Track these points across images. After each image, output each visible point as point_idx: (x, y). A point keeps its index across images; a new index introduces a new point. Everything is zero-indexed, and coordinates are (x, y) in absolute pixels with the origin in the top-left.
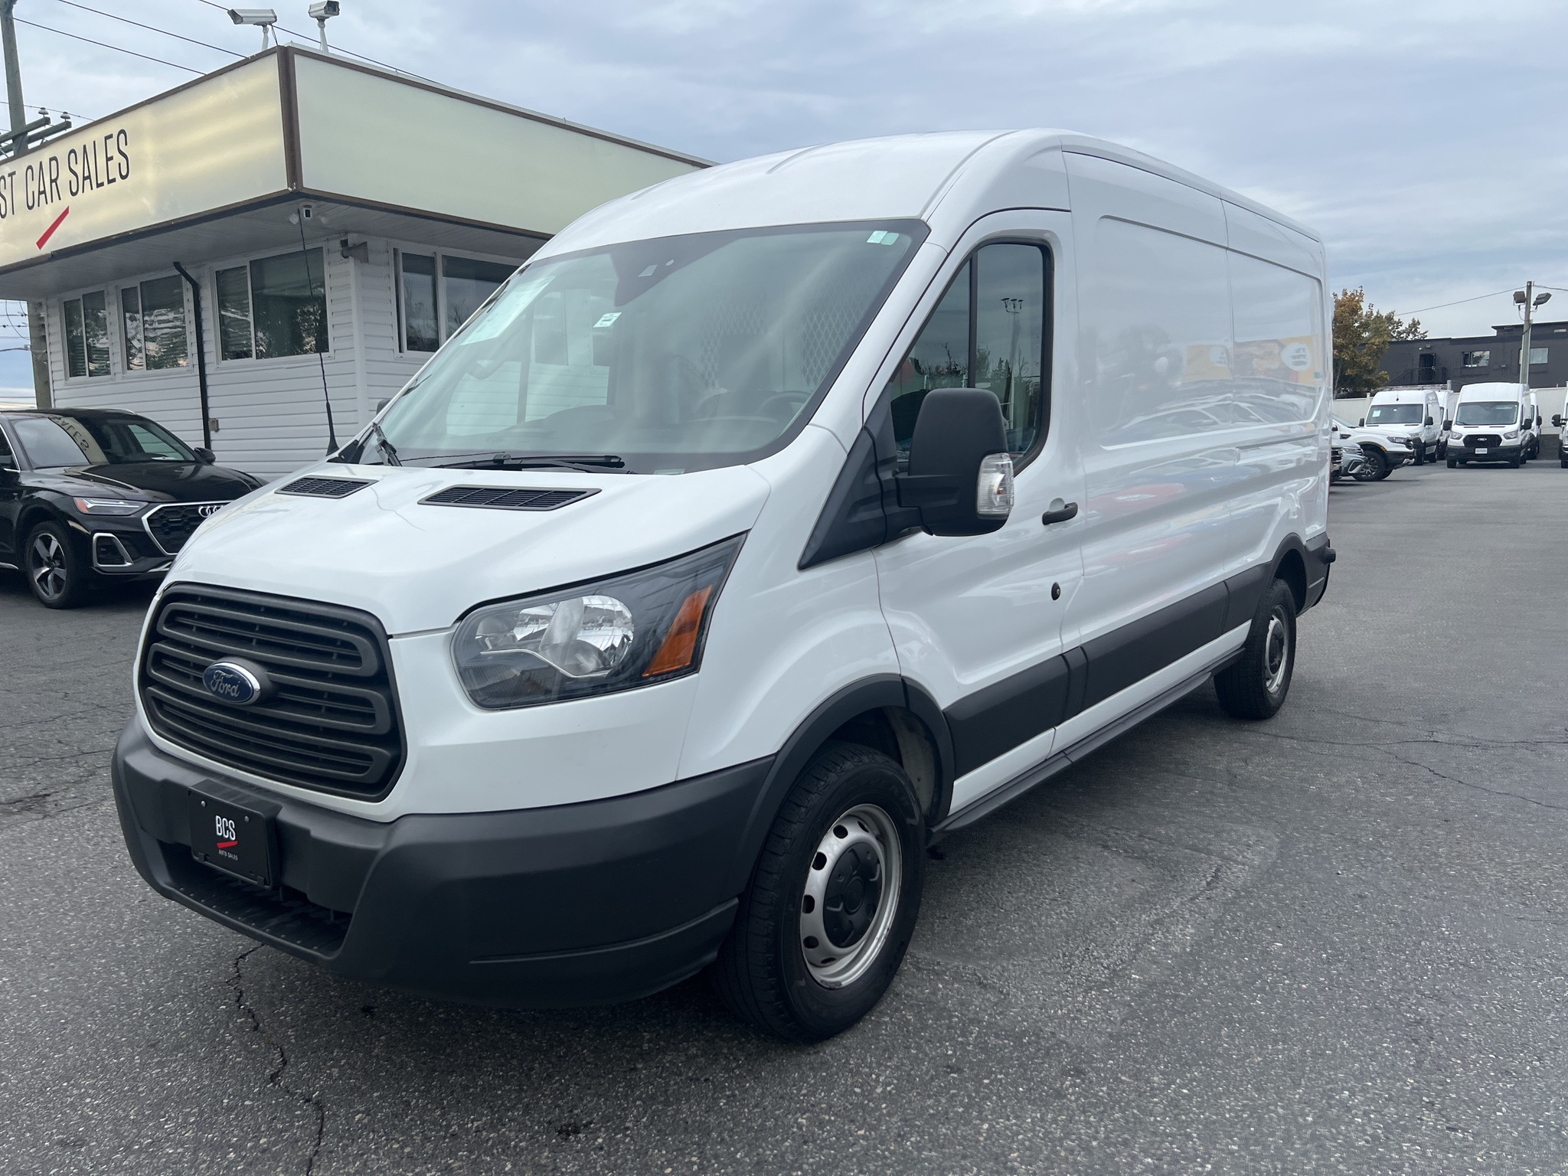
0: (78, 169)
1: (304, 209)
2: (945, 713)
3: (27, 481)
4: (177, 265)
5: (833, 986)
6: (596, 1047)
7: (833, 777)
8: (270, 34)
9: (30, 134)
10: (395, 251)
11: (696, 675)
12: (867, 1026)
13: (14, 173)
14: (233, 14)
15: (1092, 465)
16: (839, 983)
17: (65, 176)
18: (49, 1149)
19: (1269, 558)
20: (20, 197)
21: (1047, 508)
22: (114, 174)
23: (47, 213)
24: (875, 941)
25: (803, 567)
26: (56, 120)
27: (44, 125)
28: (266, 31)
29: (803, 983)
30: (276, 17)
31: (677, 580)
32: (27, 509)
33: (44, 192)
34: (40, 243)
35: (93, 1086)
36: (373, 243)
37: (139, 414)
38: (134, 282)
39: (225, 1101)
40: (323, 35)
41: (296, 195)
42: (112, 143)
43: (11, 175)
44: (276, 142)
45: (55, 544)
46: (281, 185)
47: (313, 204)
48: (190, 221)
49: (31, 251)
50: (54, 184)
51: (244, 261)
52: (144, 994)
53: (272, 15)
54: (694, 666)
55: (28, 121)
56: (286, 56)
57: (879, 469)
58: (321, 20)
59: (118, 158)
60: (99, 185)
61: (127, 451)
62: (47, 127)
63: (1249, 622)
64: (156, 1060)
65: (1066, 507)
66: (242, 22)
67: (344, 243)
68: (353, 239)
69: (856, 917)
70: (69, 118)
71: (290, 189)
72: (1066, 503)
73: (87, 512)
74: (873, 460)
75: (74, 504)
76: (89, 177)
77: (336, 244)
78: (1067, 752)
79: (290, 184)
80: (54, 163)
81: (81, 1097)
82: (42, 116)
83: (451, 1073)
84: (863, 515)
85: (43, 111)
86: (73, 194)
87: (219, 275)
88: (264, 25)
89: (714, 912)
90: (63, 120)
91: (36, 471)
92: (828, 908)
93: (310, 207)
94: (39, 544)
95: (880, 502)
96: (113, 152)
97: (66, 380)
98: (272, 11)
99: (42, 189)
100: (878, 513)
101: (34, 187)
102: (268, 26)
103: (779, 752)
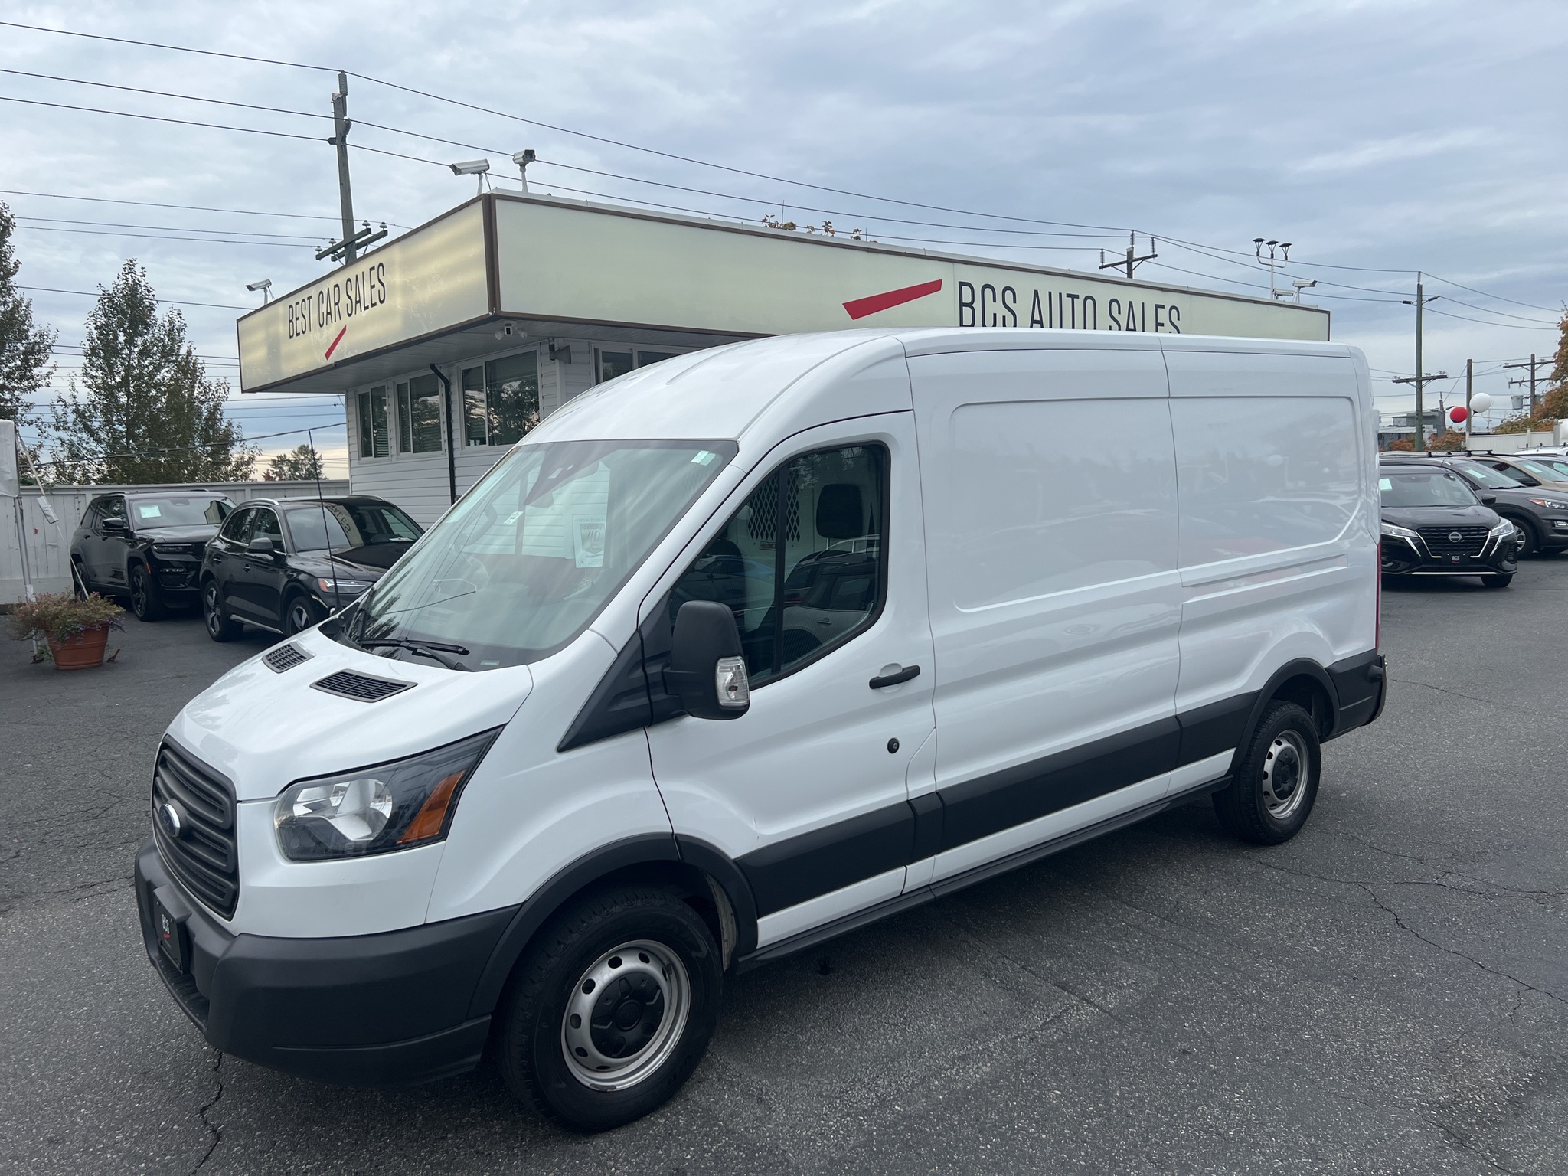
0: (352, 294)
1: (505, 328)
2: (735, 861)
3: (292, 563)
4: (432, 367)
5: (604, 1089)
6: (430, 1116)
7: (597, 919)
8: (484, 180)
9: (357, 242)
10: (596, 351)
11: (444, 842)
12: (641, 1125)
13: (311, 297)
14: (453, 167)
15: (945, 629)
16: (614, 1087)
17: (344, 300)
18: (41, 1143)
19: (1258, 685)
20: (314, 316)
21: (876, 673)
22: (376, 300)
23: (331, 331)
24: (661, 1054)
25: (561, 749)
26: (376, 230)
27: (366, 235)
28: (480, 178)
29: (563, 1085)
30: (488, 166)
31: (430, 768)
32: (290, 584)
33: (330, 313)
34: (328, 355)
35: (91, 1100)
36: (573, 346)
37: (386, 500)
38: (404, 379)
39: (163, 1123)
40: (524, 176)
41: (496, 317)
42: (374, 272)
43: (309, 298)
44: (481, 274)
45: (305, 616)
46: (484, 310)
47: (514, 323)
48: (426, 338)
49: (322, 362)
50: (337, 307)
51: (480, 362)
52: (162, 1032)
53: (486, 164)
54: (443, 835)
55: (356, 232)
56: (489, 202)
57: (646, 665)
58: (523, 166)
59: (378, 286)
60: (366, 308)
61: (380, 531)
62: (369, 236)
63: (1231, 752)
64: (140, 1085)
65: (903, 670)
66: (460, 173)
67: (552, 348)
68: (558, 344)
69: (631, 1035)
70: (386, 227)
71: (491, 314)
72: (903, 667)
73: (326, 590)
74: (640, 658)
75: (318, 583)
76: (359, 302)
77: (546, 348)
78: (932, 887)
79: (491, 310)
80: (337, 288)
81: (81, 1107)
82: (365, 228)
83: (316, 1124)
84: (625, 704)
85: (366, 223)
86: (349, 315)
87: (466, 373)
88: (480, 173)
89: (464, 1026)
90: (382, 229)
91: (299, 554)
92: (594, 1026)
93: (511, 325)
94: (295, 615)
95: (646, 692)
96: (375, 282)
97: (359, 460)
98: (486, 161)
99: (329, 311)
100: (645, 700)
101: (324, 309)
102: (483, 174)
103: (525, 902)
